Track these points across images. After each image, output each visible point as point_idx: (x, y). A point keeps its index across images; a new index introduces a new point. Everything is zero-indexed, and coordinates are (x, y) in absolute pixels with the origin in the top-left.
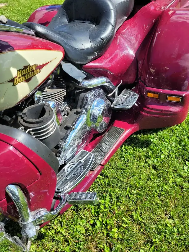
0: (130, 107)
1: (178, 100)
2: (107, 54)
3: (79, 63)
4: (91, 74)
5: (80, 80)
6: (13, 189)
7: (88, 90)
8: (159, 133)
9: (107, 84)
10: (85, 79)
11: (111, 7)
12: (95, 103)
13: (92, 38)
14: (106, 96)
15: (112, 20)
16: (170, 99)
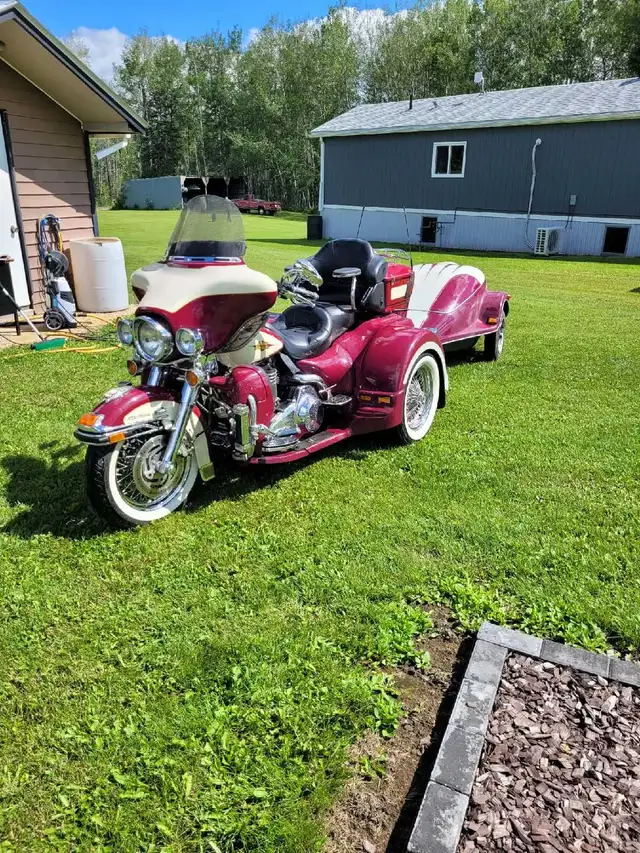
0: (340, 404)
1: (388, 401)
3: (294, 357)
4: (305, 369)
5: (293, 372)
6: (251, 398)
7: (299, 384)
8: (378, 451)
9: (320, 383)
10: (298, 373)
11: (328, 317)
12: (304, 398)
13: (309, 340)
14: (317, 392)
15: (329, 328)
16: (381, 400)
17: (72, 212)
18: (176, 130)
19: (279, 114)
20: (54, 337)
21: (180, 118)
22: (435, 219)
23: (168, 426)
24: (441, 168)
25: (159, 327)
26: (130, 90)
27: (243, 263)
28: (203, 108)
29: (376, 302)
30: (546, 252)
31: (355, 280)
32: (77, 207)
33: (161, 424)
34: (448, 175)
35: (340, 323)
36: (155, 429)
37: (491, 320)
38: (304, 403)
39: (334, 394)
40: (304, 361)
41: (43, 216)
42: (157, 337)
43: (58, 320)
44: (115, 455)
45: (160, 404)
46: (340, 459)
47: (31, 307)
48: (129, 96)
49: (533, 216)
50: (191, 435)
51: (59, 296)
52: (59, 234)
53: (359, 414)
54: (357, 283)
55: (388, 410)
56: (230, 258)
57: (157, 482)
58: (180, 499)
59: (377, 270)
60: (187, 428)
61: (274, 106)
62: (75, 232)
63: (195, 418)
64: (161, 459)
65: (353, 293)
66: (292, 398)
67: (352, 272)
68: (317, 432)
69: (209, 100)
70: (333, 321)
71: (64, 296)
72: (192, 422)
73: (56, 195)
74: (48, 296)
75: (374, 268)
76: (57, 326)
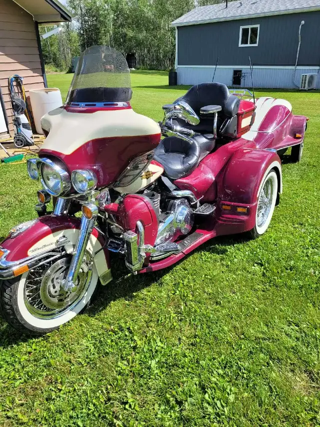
0: (208, 213)
1: (245, 210)
2: (192, 175)
3: (172, 178)
4: (180, 187)
5: (171, 190)
7: (175, 198)
8: (235, 245)
9: (191, 196)
10: (175, 190)
11: (197, 145)
12: (180, 209)
13: (183, 163)
14: (190, 204)
15: (197, 153)
16: (239, 210)
17: (31, 73)
18: (98, 29)
19: (153, 17)
20: (19, 153)
21: (100, 22)
22: (241, 71)
23: (70, 250)
24: (245, 41)
25: (57, 168)
26: (74, 8)
27: (129, 107)
28: (112, 16)
29: (231, 131)
30: (306, 88)
31: (217, 115)
32: (34, 70)
33: (63, 249)
34: (249, 45)
35: (205, 148)
36: (58, 255)
37: (298, 135)
38: (181, 213)
39: (202, 203)
40: (179, 180)
41: (11, 76)
42: (56, 175)
43: (22, 141)
44: (22, 282)
45: (61, 233)
46: (207, 253)
47: (8, 132)
48: (73, 11)
49: (298, 67)
50: (91, 253)
51: (21, 126)
52: (23, 87)
53: (222, 220)
54: (218, 117)
55: (245, 218)
56: (118, 103)
57: (63, 296)
58: (84, 302)
59: (233, 106)
60: (87, 248)
61: (149, 13)
62: (33, 85)
63: (94, 239)
64: (65, 278)
65: (215, 124)
66: (170, 210)
67: (214, 109)
68: (190, 233)
69: (115, 12)
70: (201, 148)
71: (25, 126)
72: (91, 243)
73: (20, 63)
74: (15, 126)
75: (230, 105)
76: (21, 145)
